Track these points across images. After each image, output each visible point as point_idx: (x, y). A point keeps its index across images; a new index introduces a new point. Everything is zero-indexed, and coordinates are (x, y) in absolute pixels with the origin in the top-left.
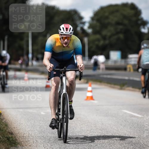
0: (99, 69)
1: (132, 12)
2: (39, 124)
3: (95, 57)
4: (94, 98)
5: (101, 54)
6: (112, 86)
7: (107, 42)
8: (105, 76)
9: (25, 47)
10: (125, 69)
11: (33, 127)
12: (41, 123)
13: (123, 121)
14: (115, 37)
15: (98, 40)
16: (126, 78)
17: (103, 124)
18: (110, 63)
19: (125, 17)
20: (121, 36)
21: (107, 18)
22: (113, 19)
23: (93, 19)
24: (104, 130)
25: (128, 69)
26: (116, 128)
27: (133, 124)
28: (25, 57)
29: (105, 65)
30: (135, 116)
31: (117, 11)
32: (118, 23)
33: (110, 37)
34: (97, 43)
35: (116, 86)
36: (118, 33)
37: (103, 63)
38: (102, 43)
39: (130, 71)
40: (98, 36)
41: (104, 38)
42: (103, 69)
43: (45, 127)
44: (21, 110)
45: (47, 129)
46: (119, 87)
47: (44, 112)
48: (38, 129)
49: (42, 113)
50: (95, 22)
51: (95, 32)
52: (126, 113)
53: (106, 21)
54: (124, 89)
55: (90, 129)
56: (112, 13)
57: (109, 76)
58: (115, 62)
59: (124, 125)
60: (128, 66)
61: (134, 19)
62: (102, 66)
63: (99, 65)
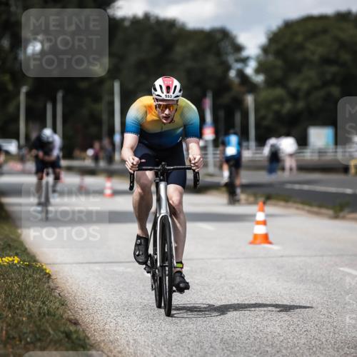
0: (283, 169)
2: (140, 301)
3: (272, 141)
4: (271, 238)
5: (288, 135)
6: (315, 209)
7: (301, 105)
8: (297, 187)
9: (105, 117)
10: (346, 170)
11: (126, 308)
14: (322, 93)
15: (280, 101)
16: (349, 191)
18: (309, 155)
21: (301, 47)
22: (315, 50)
25: (352, 170)
26: (324, 311)
28: (106, 142)
31: (325, 31)
32: (326, 61)
33: (308, 93)
34: (276, 107)
35: (324, 211)
36: (325, 84)
37: (291, 155)
38: (288, 107)
40: (279, 92)
41: (294, 96)
44: (97, 267)
46: (331, 212)
48: (138, 312)
50: (271, 58)
51: (271, 83)
53: (299, 56)
54: (343, 218)
56: (313, 35)
57: (306, 187)
58: (321, 152)
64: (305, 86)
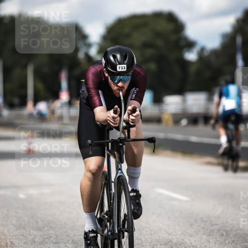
12: (18, 213)
13: (157, 207)
16: (161, 135)
20: (153, 66)
23: (105, 38)
31: (145, 25)
43: (26, 219)
45: (29, 222)
47: (24, 194)
49: (22, 196)
61: (173, 37)
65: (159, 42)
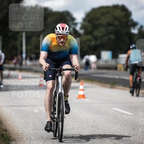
0: (91, 68)
1: (123, 13)
2: (32, 121)
3: (87, 57)
4: (86, 96)
6: (104, 84)
7: (98, 42)
8: (96, 75)
9: (19, 47)
10: (116, 68)
11: (26, 124)
12: (34, 121)
13: (114, 118)
14: (107, 38)
15: (90, 40)
16: (117, 77)
17: (94, 121)
18: (101, 63)
19: (115, 18)
20: (112, 37)
21: (98, 19)
22: (104, 20)
23: (84, 20)
24: (95, 128)
25: (119, 69)
26: (107, 126)
27: (123, 121)
29: (97, 65)
30: (125, 114)
31: (108, 12)
32: (109, 24)
33: (101, 37)
34: (88, 43)
35: (107, 85)
36: (109, 34)
37: (94, 63)
38: (93, 43)
39: (120, 70)
40: (89, 37)
41: (96, 38)
42: (94, 68)
43: (38, 124)
44: (15, 108)
45: (40, 126)
46: (109, 86)
47: (37, 110)
48: (31, 126)
49: (36, 111)
50: (87, 23)
51: (87, 33)
52: (116, 111)
53: (98, 22)
54: (115, 88)
55: (82, 126)
56: (103, 14)
57: (100, 76)
58: (106, 61)
59: (115, 123)
60: (119, 66)
61: (125, 20)
62: (93, 66)
63: (91, 65)
64: (100, 35)
65: (117, 23)
